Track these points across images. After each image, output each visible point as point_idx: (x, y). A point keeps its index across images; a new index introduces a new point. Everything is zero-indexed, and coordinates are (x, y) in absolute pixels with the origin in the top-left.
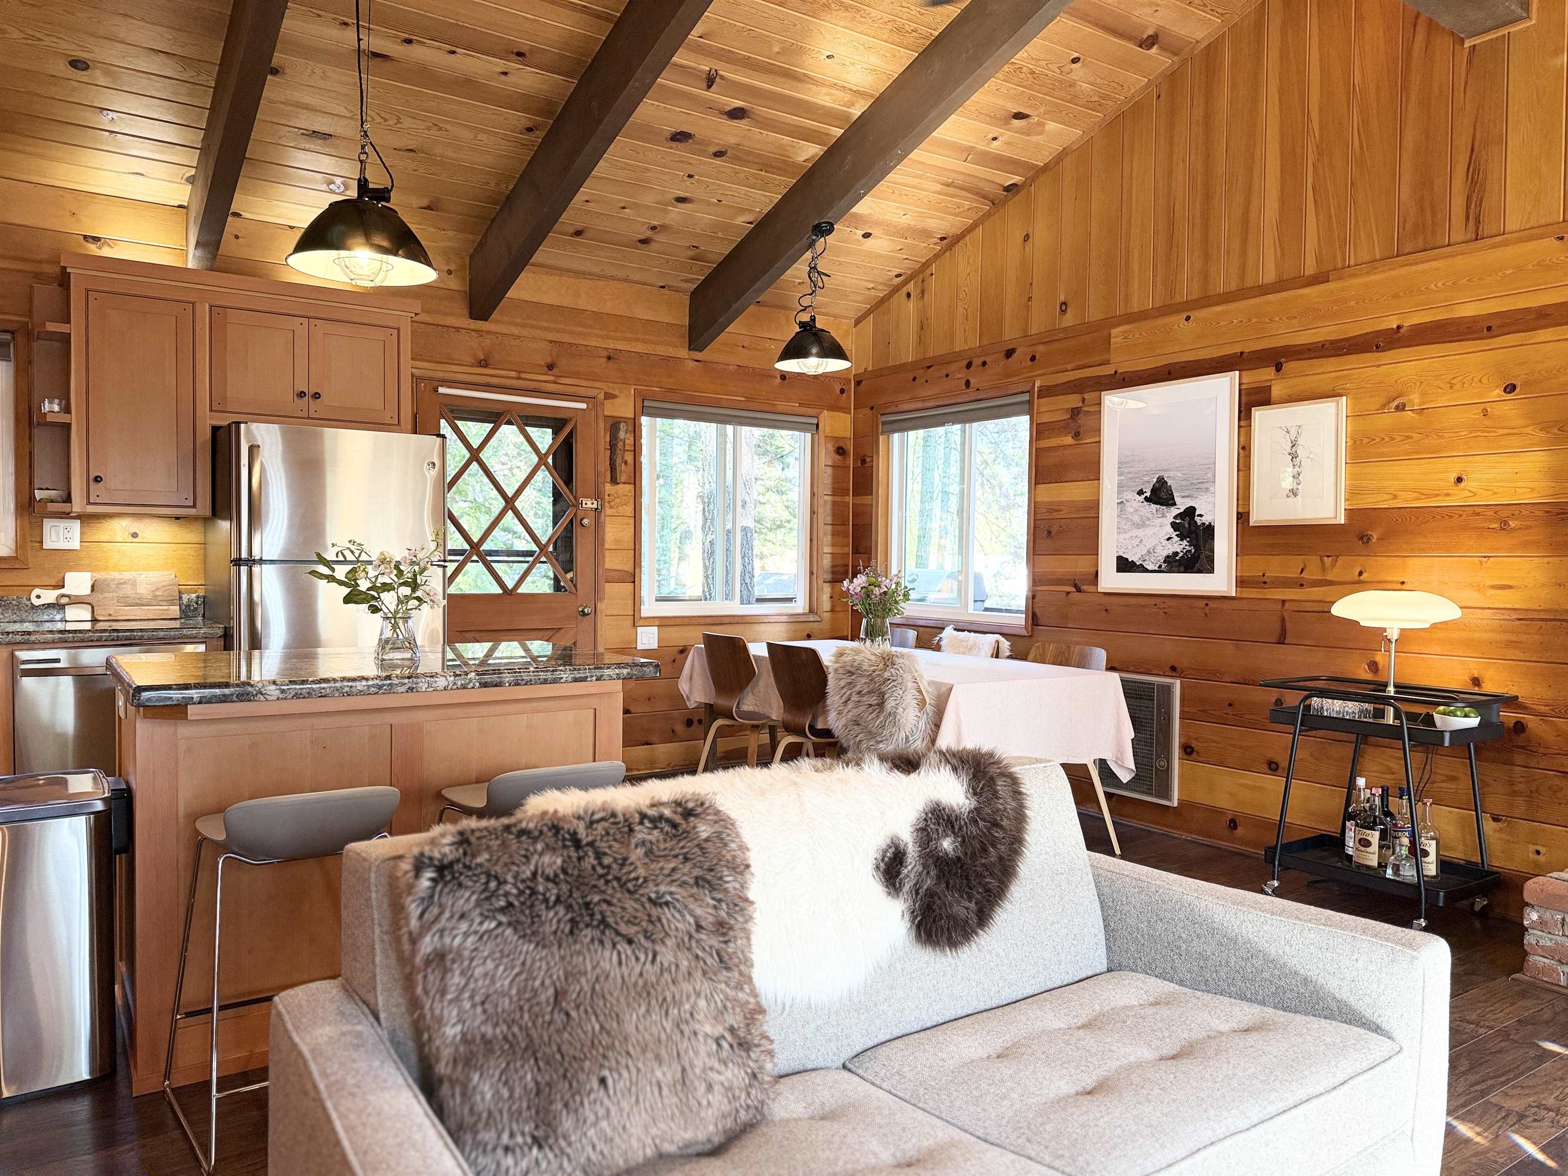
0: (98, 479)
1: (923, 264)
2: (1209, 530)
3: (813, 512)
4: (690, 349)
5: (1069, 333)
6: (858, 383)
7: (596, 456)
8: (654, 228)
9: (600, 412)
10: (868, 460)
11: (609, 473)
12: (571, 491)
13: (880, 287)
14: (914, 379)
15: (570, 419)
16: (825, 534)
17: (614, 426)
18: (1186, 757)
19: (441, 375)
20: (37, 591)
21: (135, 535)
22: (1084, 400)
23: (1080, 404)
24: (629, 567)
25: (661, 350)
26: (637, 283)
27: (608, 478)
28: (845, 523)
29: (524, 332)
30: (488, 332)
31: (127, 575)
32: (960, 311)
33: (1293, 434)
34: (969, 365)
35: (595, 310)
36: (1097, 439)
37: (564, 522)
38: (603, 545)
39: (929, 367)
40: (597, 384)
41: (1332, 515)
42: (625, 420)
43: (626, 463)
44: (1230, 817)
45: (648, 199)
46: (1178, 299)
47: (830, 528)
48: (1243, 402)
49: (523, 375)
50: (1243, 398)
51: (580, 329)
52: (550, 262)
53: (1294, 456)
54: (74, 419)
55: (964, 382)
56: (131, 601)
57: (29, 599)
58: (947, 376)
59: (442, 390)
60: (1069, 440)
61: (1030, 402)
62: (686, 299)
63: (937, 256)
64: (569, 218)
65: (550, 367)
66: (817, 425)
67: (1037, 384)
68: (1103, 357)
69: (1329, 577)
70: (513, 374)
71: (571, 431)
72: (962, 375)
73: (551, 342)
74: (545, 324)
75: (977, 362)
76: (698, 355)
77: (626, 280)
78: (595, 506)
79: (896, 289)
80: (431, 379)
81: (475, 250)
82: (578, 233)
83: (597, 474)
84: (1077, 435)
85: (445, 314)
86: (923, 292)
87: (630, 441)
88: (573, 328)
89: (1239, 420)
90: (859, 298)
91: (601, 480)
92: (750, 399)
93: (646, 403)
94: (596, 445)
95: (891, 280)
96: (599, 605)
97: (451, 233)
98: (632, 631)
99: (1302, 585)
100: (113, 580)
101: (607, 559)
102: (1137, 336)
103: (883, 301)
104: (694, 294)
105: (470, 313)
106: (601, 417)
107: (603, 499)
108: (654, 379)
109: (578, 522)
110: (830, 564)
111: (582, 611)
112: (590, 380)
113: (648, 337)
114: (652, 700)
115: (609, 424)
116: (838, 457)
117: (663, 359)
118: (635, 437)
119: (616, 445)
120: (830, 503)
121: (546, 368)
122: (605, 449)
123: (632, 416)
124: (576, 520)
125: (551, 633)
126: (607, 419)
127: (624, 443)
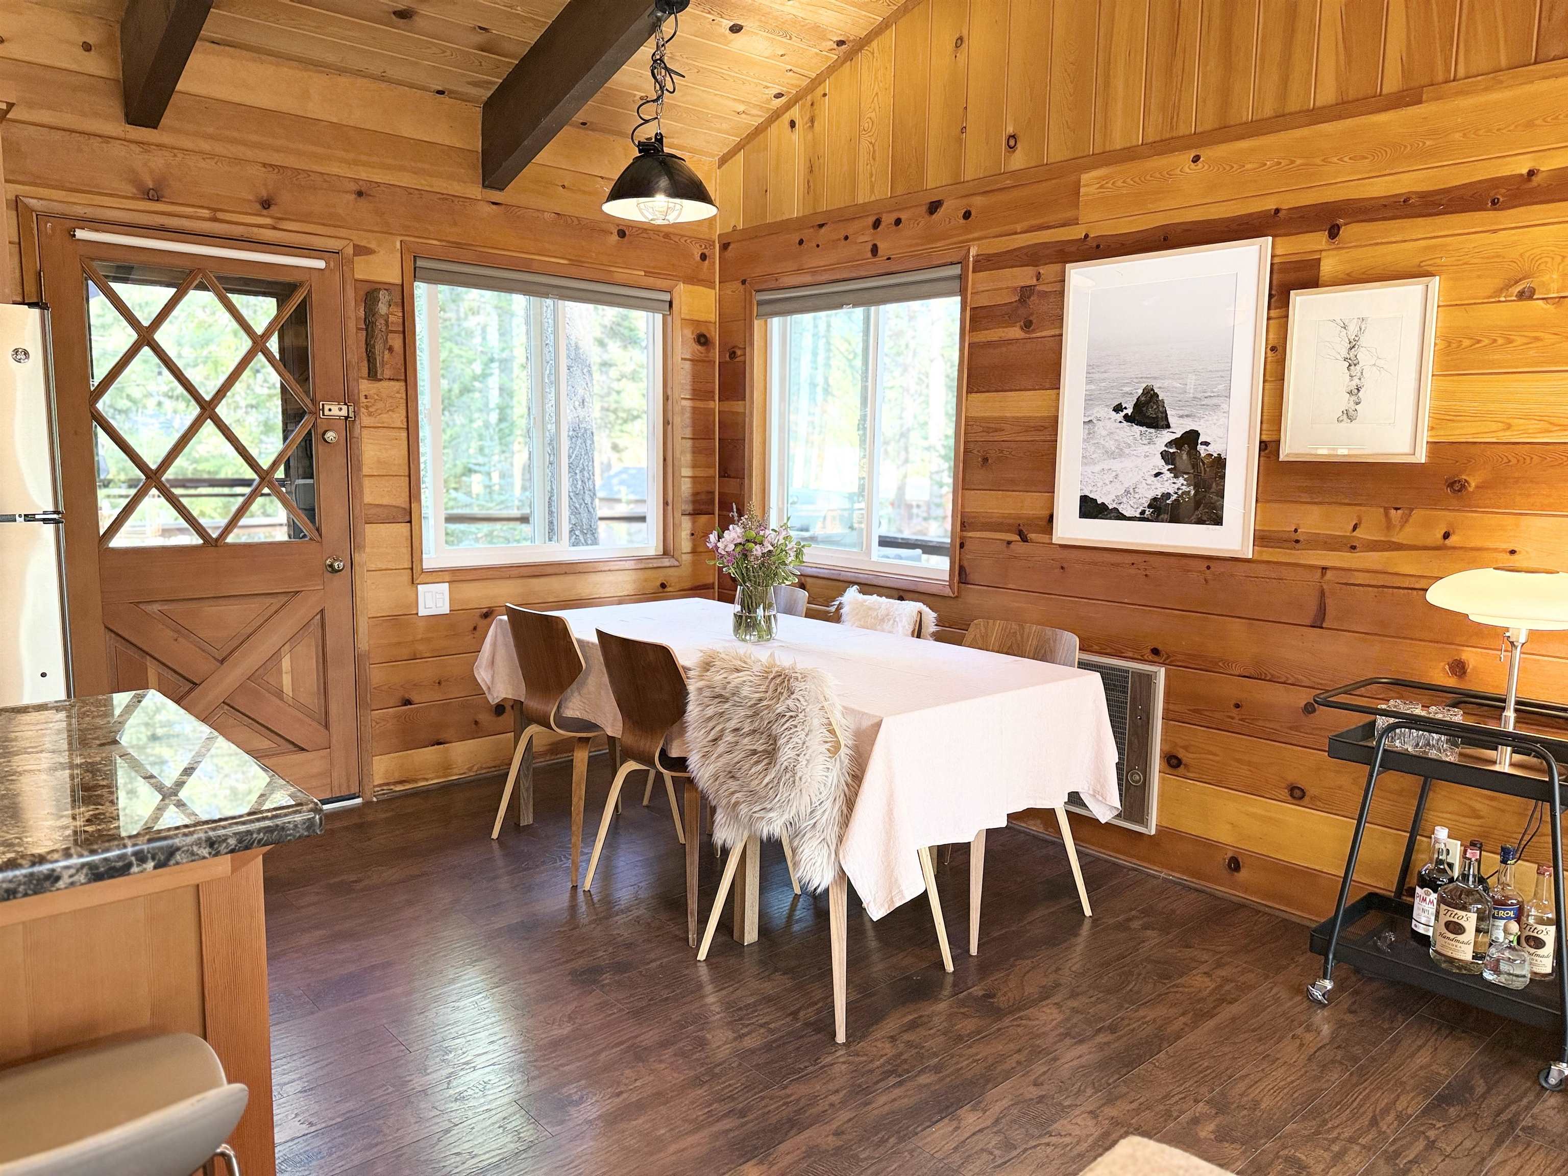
1: (813, 80)
2: (1219, 463)
3: (666, 423)
4: (484, 186)
5: (1020, 179)
6: (725, 247)
7: (345, 342)
9: (348, 275)
10: (739, 352)
11: (365, 363)
12: (307, 393)
13: (754, 111)
14: (801, 242)
15: (301, 284)
16: (682, 452)
17: (370, 295)
18: (1169, 770)
19: (80, 211)
22: (1038, 276)
23: (1034, 282)
24: (401, 500)
25: (440, 186)
26: (400, 83)
27: (365, 371)
28: (709, 437)
29: (219, 148)
30: (160, 146)
32: (864, 144)
33: (1353, 329)
34: (877, 224)
35: (335, 120)
36: (1057, 332)
37: (298, 434)
38: (360, 469)
39: (821, 226)
40: (342, 232)
41: (1407, 449)
42: (388, 287)
43: (391, 349)
44: (1230, 855)
46: (1182, 130)
47: (689, 443)
48: (1274, 282)
49: (220, 215)
50: (1275, 277)
51: (312, 149)
53: (1352, 363)
55: (869, 247)
58: (846, 238)
59: (80, 234)
60: (1015, 332)
61: (962, 278)
62: (477, 112)
63: (832, 70)
65: (266, 204)
66: (671, 304)
67: (973, 252)
68: (1069, 214)
69: (1399, 537)
70: (206, 213)
71: (304, 302)
72: (867, 238)
73: (264, 165)
74: (254, 138)
75: (888, 219)
76: (496, 196)
77: (382, 78)
78: (344, 413)
79: (776, 115)
80: (64, 217)
81: (127, 12)
83: (346, 367)
84: (1028, 325)
85: (83, 113)
86: (812, 120)
87: (395, 318)
89: (1269, 308)
90: (725, 126)
91: (353, 374)
92: (576, 263)
93: (420, 263)
94: (345, 324)
95: (768, 101)
96: (357, 558)
98: (409, 590)
99: (1353, 548)
101: (366, 491)
102: (1119, 183)
103: (759, 130)
104: (489, 105)
105: (127, 115)
106: (349, 282)
107: (356, 403)
108: (431, 228)
109: (320, 436)
110: (690, 491)
111: (331, 566)
112: (329, 225)
113: (419, 165)
114: (443, 684)
115: (362, 293)
116: (699, 347)
117: (443, 199)
118: (403, 312)
119: (374, 323)
120: (688, 409)
121: (258, 207)
122: (358, 329)
123: (398, 281)
124: (316, 434)
125: (284, 599)
126: (359, 285)
127: (387, 321)
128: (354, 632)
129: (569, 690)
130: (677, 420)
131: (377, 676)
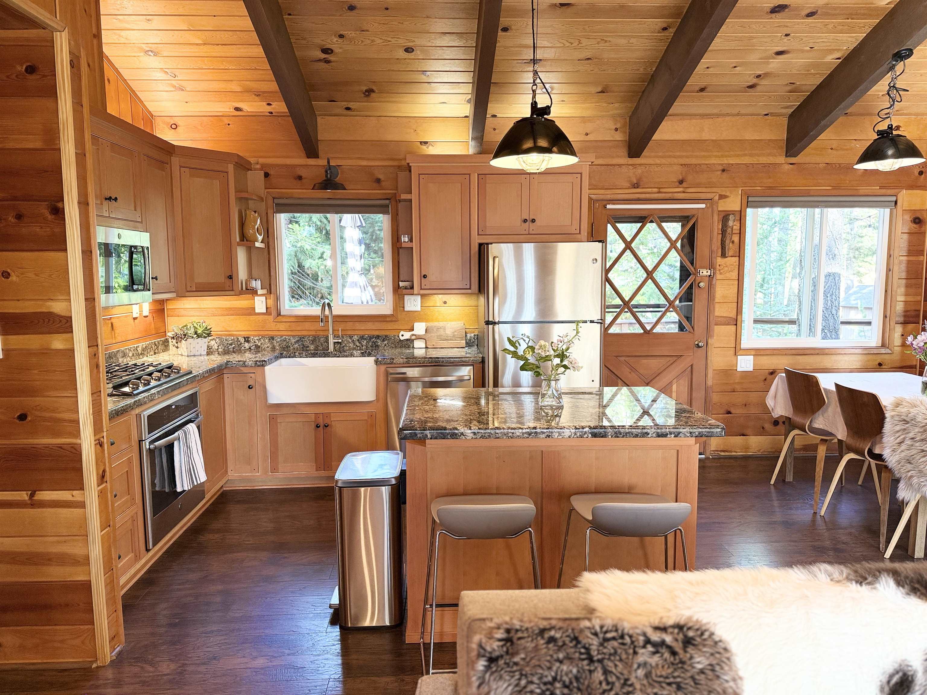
0: (425, 276)
3: (889, 270)
4: (787, 156)
7: (711, 240)
8: (759, 76)
9: (715, 209)
11: (720, 250)
12: (693, 265)
15: (693, 216)
16: (899, 287)
17: (725, 218)
19: (609, 197)
20: (402, 333)
21: (445, 303)
24: (733, 314)
25: (764, 160)
26: (746, 115)
27: (720, 253)
28: (919, 278)
29: (663, 161)
30: (640, 165)
31: (441, 324)
35: (714, 138)
37: (687, 284)
38: (714, 300)
40: (714, 190)
42: (733, 212)
43: (733, 242)
45: (753, 57)
47: (904, 281)
49: (662, 190)
51: (703, 153)
52: (682, 112)
54: (414, 245)
56: (443, 338)
57: (399, 337)
59: (609, 207)
62: (785, 121)
64: (694, 81)
65: (681, 182)
66: (896, 203)
70: (656, 190)
71: (694, 224)
73: (682, 165)
74: (678, 154)
76: (793, 160)
77: (738, 115)
78: (709, 274)
80: (603, 200)
81: (633, 113)
82: (702, 90)
83: (711, 252)
85: (613, 157)
87: (736, 227)
88: (698, 154)
91: (714, 255)
92: (835, 188)
93: (750, 199)
94: (712, 231)
96: (710, 341)
97: (617, 105)
98: (733, 358)
100: (435, 327)
101: (717, 310)
104: (791, 116)
105: (629, 154)
106: (715, 212)
107: (715, 269)
108: (757, 182)
109: (697, 284)
110: (903, 309)
111: (698, 345)
112: (708, 187)
113: (753, 152)
114: (747, 406)
115: (721, 217)
116: (915, 225)
117: (764, 166)
118: (740, 224)
119: (726, 231)
120: (904, 262)
121: (677, 184)
122: (718, 234)
123: (739, 209)
124: (695, 284)
125: (675, 358)
126: (720, 213)
127: (732, 229)
128: (706, 376)
129: (817, 414)
130: (896, 269)
131: (715, 398)
